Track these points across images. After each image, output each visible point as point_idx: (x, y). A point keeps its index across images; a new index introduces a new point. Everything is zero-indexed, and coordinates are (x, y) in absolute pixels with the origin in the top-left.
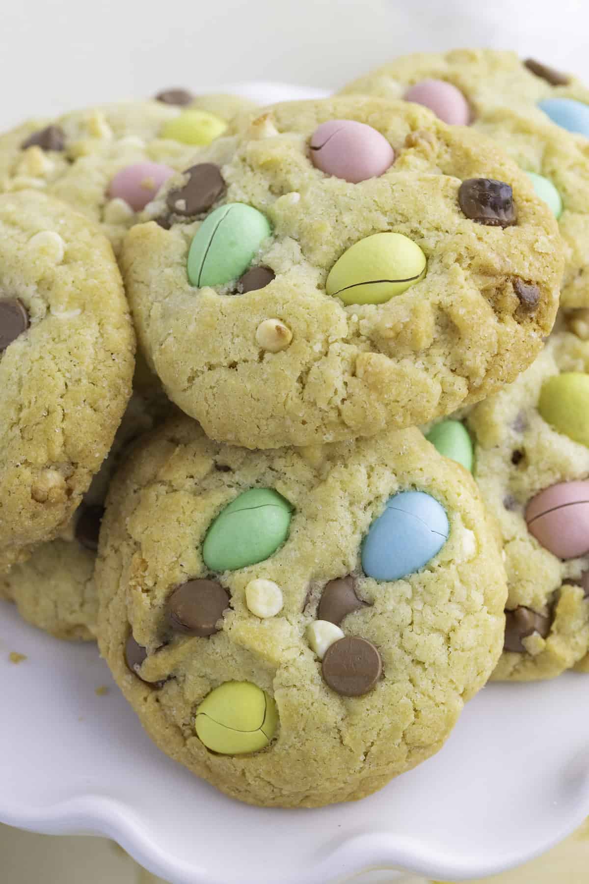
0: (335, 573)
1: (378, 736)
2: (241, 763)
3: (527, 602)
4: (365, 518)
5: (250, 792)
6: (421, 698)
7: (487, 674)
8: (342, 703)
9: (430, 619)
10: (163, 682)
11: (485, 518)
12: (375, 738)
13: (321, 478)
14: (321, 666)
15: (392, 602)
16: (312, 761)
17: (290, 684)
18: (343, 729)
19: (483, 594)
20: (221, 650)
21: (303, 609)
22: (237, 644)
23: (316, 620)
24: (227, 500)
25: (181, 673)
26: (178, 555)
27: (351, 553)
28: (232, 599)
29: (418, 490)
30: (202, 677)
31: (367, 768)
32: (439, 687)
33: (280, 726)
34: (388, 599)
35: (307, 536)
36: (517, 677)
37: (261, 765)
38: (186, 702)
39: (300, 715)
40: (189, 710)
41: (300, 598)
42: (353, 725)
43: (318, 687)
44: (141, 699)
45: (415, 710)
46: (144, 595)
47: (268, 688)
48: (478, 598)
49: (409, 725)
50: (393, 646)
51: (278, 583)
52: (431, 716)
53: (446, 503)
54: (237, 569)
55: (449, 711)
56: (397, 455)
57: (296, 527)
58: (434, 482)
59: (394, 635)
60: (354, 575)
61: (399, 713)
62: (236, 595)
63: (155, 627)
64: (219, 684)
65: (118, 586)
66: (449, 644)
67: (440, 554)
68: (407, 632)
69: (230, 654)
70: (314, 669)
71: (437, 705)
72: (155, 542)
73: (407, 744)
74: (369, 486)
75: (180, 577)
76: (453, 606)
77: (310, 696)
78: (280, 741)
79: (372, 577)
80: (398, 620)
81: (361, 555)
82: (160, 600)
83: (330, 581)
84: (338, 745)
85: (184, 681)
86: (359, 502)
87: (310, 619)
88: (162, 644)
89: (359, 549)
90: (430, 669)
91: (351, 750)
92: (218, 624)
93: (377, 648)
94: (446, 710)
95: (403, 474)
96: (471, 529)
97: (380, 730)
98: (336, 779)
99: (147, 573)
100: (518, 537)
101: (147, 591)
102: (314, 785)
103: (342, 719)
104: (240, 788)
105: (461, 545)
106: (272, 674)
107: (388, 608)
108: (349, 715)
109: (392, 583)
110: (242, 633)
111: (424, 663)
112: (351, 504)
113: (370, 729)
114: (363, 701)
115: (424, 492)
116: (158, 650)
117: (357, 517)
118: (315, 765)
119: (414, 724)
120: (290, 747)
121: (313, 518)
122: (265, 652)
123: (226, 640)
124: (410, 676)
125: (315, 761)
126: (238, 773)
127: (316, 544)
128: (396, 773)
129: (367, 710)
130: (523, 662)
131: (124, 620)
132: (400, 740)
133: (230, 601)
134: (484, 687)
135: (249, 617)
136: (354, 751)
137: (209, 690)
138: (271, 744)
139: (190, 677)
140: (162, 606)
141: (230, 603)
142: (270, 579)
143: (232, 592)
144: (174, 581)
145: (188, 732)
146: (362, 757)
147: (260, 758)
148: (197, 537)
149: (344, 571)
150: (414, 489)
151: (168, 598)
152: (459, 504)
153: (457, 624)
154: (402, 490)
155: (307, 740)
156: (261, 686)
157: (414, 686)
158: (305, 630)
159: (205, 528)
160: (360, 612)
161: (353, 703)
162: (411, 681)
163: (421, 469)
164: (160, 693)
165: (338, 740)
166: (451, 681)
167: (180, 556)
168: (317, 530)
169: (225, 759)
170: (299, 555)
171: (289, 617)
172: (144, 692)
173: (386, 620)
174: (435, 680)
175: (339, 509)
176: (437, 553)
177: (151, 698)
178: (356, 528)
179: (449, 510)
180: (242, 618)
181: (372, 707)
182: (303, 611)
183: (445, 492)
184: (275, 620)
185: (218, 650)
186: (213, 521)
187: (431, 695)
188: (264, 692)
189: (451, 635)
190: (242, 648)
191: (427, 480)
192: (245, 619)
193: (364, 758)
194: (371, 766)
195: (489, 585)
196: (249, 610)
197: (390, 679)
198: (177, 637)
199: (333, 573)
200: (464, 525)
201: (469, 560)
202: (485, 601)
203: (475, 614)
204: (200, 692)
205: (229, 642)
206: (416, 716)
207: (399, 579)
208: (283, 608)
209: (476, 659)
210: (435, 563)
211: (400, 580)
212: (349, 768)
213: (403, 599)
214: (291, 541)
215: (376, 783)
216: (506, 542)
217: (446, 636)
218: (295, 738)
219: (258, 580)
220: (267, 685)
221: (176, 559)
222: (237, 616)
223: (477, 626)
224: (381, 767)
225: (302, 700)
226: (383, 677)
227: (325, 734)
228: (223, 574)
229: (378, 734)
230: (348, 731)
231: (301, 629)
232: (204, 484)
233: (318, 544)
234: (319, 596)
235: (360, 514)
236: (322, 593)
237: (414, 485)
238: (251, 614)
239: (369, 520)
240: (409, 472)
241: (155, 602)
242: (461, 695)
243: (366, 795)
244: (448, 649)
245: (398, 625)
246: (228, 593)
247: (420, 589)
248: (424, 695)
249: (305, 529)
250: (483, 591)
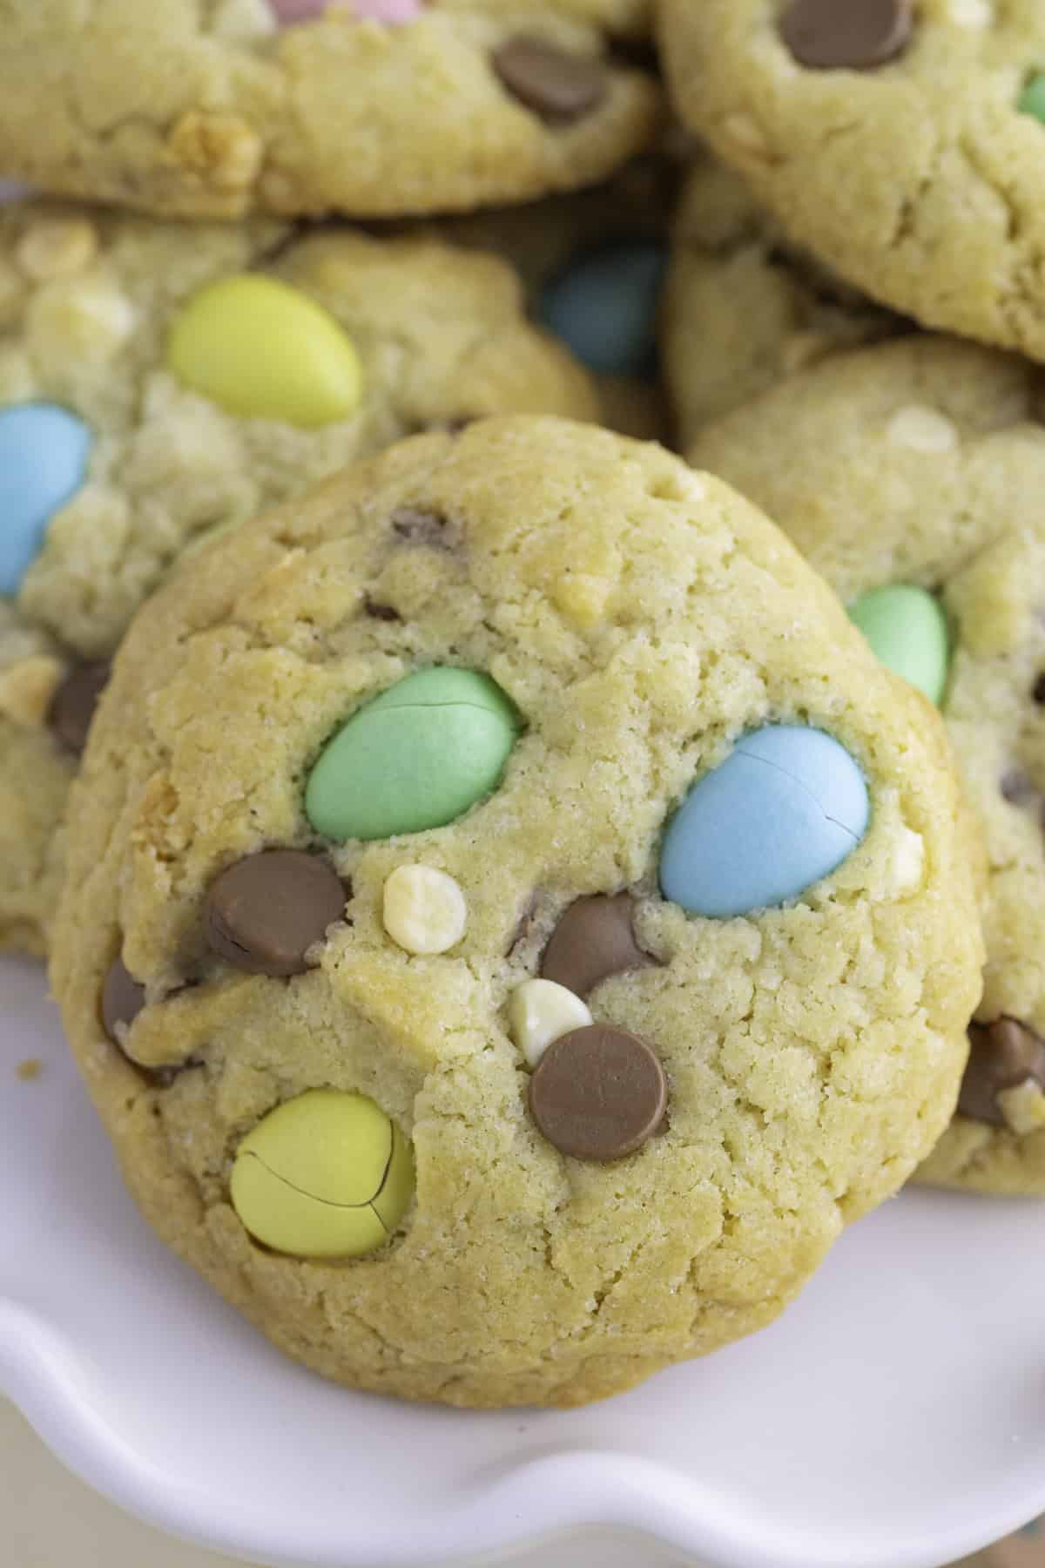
0: (594, 882)
1: (632, 1260)
2: (318, 1278)
3: (1022, 1010)
4: (681, 768)
5: (330, 1348)
6: (745, 1190)
7: (907, 1166)
8: (563, 1173)
9: (792, 1012)
10: (175, 1071)
11: (955, 817)
12: (626, 1265)
13: (595, 662)
14: (528, 1083)
15: (712, 961)
16: (476, 1295)
17: (452, 1110)
18: (556, 1232)
19: (923, 981)
20: (309, 1013)
21: (507, 948)
22: (345, 1003)
23: (535, 977)
24: (378, 682)
25: (217, 1053)
26: (249, 787)
27: (637, 841)
28: (353, 901)
29: (812, 723)
30: (262, 1069)
31: (599, 1332)
32: (790, 1171)
33: (416, 1204)
34: (704, 957)
35: (543, 785)
36: (976, 1180)
37: (361, 1288)
38: (218, 1123)
39: (462, 1185)
40: (223, 1142)
41: (505, 921)
42: (580, 1225)
43: (514, 1126)
44: (121, 1103)
45: (727, 1216)
46: (160, 867)
47: (403, 1113)
48: (909, 987)
49: (709, 1247)
50: (698, 1063)
51: (460, 880)
52: (760, 1235)
53: (869, 762)
54: (375, 838)
55: (807, 1233)
56: (775, 637)
57: (521, 762)
58: (850, 711)
59: (703, 1038)
60: (637, 893)
61: (688, 1215)
62: (362, 894)
63: (175, 942)
64: (297, 1091)
65: (108, 841)
66: (827, 1077)
67: (839, 874)
68: (735, 1034)
69: (328, 1024)
70: (510, 1086)
71: (778, 1212)
72: (201, 749)
73: (697, 1290)
74: (700, 695)
75: (245, 837)
76: (849, 993)
77: (493, 1144)
78: (411, 1239)
79: (676, 902)
80: (718, 1005)
81: (659, 850)
82: (192, 884)
83: (580, 897)
84: (540, 1267)
85: (221, 1074)
86: (672, 728)
87: (521, 974)
88: (182, 983)
89: (657, 836)
90: (774, 1127)
91: (566, 1282)
92: (311, 954)
93: (663, 1060)
94: (798, 1228)
95: (782, 682)
96: (918, 829)
97: (640, 1247)
98: (524, 1345)
99: (173, 819)
100: (1022, 862)
101: (169, 859)
102: (474, 1352)
103: (557, 1209)
104: (311, 1338)
105: (888, 861)
106: (414, 1083)
107: (700, 975)
108: (572, 1203)
109: (720, 923)
110: (361, 979)
111: (762, 1111)
112: (654, 729)
113: (617, 1241)
114: (610, 1175)
115: (824, 731)
116: (172, 993)
117: (663, 763)
118: (482, 1304)
119: (719, 1246)
120: (431, 1255)
121: (562, 747)
122: (406, 1029)
123: (325, 992)
124: (725, 1136)
125: (484, 1294)
126: (310, 1300)
127: (561, 806)
128: (667, 1358)
129: (617, 1196)
130: (993, 1147)
131: (111, 919)
132: (680, 1279)
133: (347, 905)
134: (894, 1196)
135: (385, 946)
136: (574, 1285)
137: (272, 1101)
138: (392, 1242)
139: (235, 1067)
140: (196, 898)
141: (346, 910)
142: (444, 869)
143: (355, 885)
144: (231, 845)
145: (212, 1192)
146: (590, 1304)
147: (361, 1272)
148: (300, 755)
149: (615, 881)
150: (803, 722)
151: (211, 881)
152: (899, 770)
153: (850, 1035)
154: (775, 719)
155: (471, 1243)
156: (387, 1107)
157: (732, 1158)
158: (504, 998)
159: (318, 738)
160: (636, 976)
161: (588, 1175)
162: (726, 1146)
163: (825, 679)
164: (165, 1096)
165: (542, 1255)
166: (819, 1163)
167: (254, 790)
168: (566, 775)
169: (285, 1264)
170: (517, 826)
171: (474, 961)
172: (128, 1087)
173: (692, 1000)
174: (783, 1155)
175: (623, 734)
176: (832, 872)
177: (142, 1104)
178: (656, 786)
179: (874, 778)
180: (367, 946)
181: (629, 1189)
182: (508, 954)
183: (872, 737)
184: (442, 961)
185: (304, 1013)
186: (339, 725)
187: (769, 1185)
188: (391, 1122)
189: (836, 1058)
190: (356, 1014)
191: (833, 704)
192: (375, 948)
193: (595, 1305)
194: (608, 1329)
195: (941, 962)
196: (386, 932)
197: (681, 1135)
198: (219, 972)
199: (590, 878)
200: (904, 818)
201: (902, 898)
202: (925, 996)
203: (898, 1021)
204: (251, 1102)
205: (330, 994)
206: (727, 1230)
207: (735, 916)
208: (464, 939)
209: (885, 1124)
210: (823, 892)
211: (738, 919)
212: (557, 1325)
213: (739, 960)
214: (506, 792)
215: (617, 1372)
216: (994, 870)
217: (821, 1058)
218: (445, 1235)
219: (417, 866)
220: (401, 1107)
221: (242, 796)
222: (358, 940)
223: (898, 1049)
224: (631, 1336)
225: (474, 1149)
226: (663, 1128)
227: (512, 1237)
228: (342, 846)
229: (634, 1255)
230: (565, 1238)
231: (497, 994)
232: (334, 642)
233: (565, 807)
234: (549, 926)
235: (671, 756)
236: (559, 921)
237: (803, 713)
238: (389, 941)
239: (689, 772)
240: (796, 680)
241: (183, 885)
242: (841, 1201)
243: (590, 1398)
244: (822, 1090)
245: (717, 1017)
246: (346, 888)
247: (780, 944)
248: (752, 1184)
249: (540, 771)
250: (923, 972)
